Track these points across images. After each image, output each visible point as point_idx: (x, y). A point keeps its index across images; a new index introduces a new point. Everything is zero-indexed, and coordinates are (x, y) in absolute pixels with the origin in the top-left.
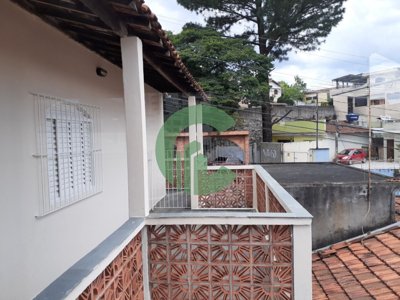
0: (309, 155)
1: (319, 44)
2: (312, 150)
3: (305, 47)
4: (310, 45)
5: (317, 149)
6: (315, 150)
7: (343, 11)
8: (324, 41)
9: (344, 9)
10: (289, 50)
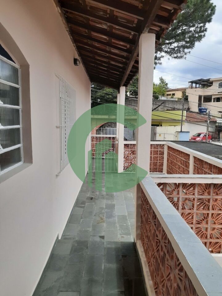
0: (175, 136)
1: (186, 54)
2: (177, 133)
3: (175, 55)
4: (179, 55)
5: (181, 131)
6: (180, 133)
7: (206, 30)
8: (189, 52)
9: (206, 29)
10: (162, 57)
